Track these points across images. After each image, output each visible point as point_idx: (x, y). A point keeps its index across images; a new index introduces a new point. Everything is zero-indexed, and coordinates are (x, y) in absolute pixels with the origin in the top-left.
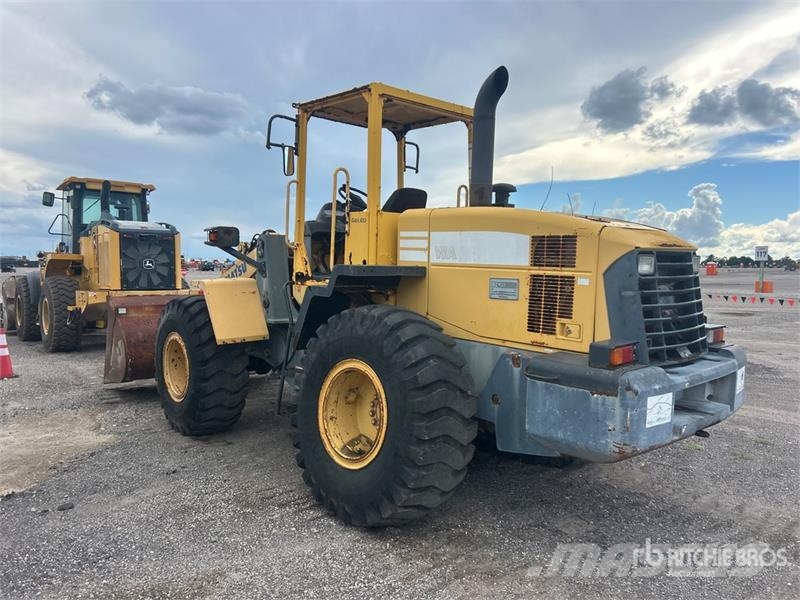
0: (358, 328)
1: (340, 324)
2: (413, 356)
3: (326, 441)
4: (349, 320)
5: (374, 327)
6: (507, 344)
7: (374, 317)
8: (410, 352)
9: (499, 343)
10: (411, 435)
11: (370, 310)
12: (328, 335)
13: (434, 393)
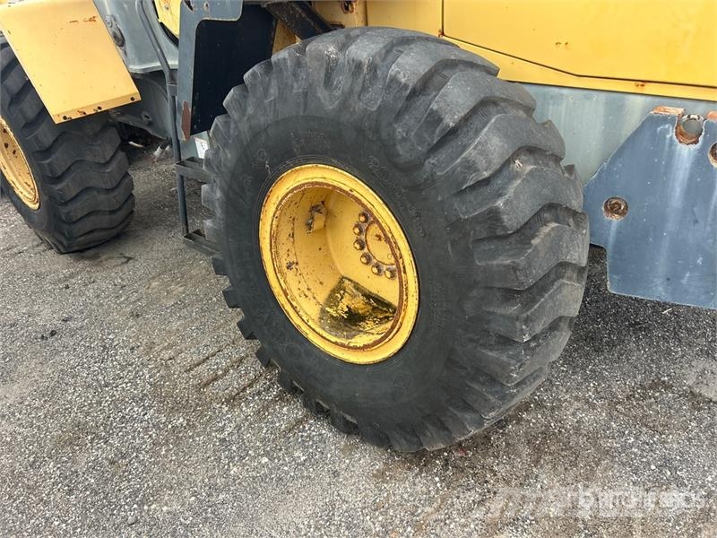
0: (322, 93)
1: (274, 83)
2: (481, 163)
3: (288, 308)
4: (295, 75)
5: (364, 89)
6: (649, 89)
7: (359, 66)
8: (470, 152)
9: (630, 87)
10: (487, 331)
11: (343, 47)
12: (250, 110)
13: (535, 242)
